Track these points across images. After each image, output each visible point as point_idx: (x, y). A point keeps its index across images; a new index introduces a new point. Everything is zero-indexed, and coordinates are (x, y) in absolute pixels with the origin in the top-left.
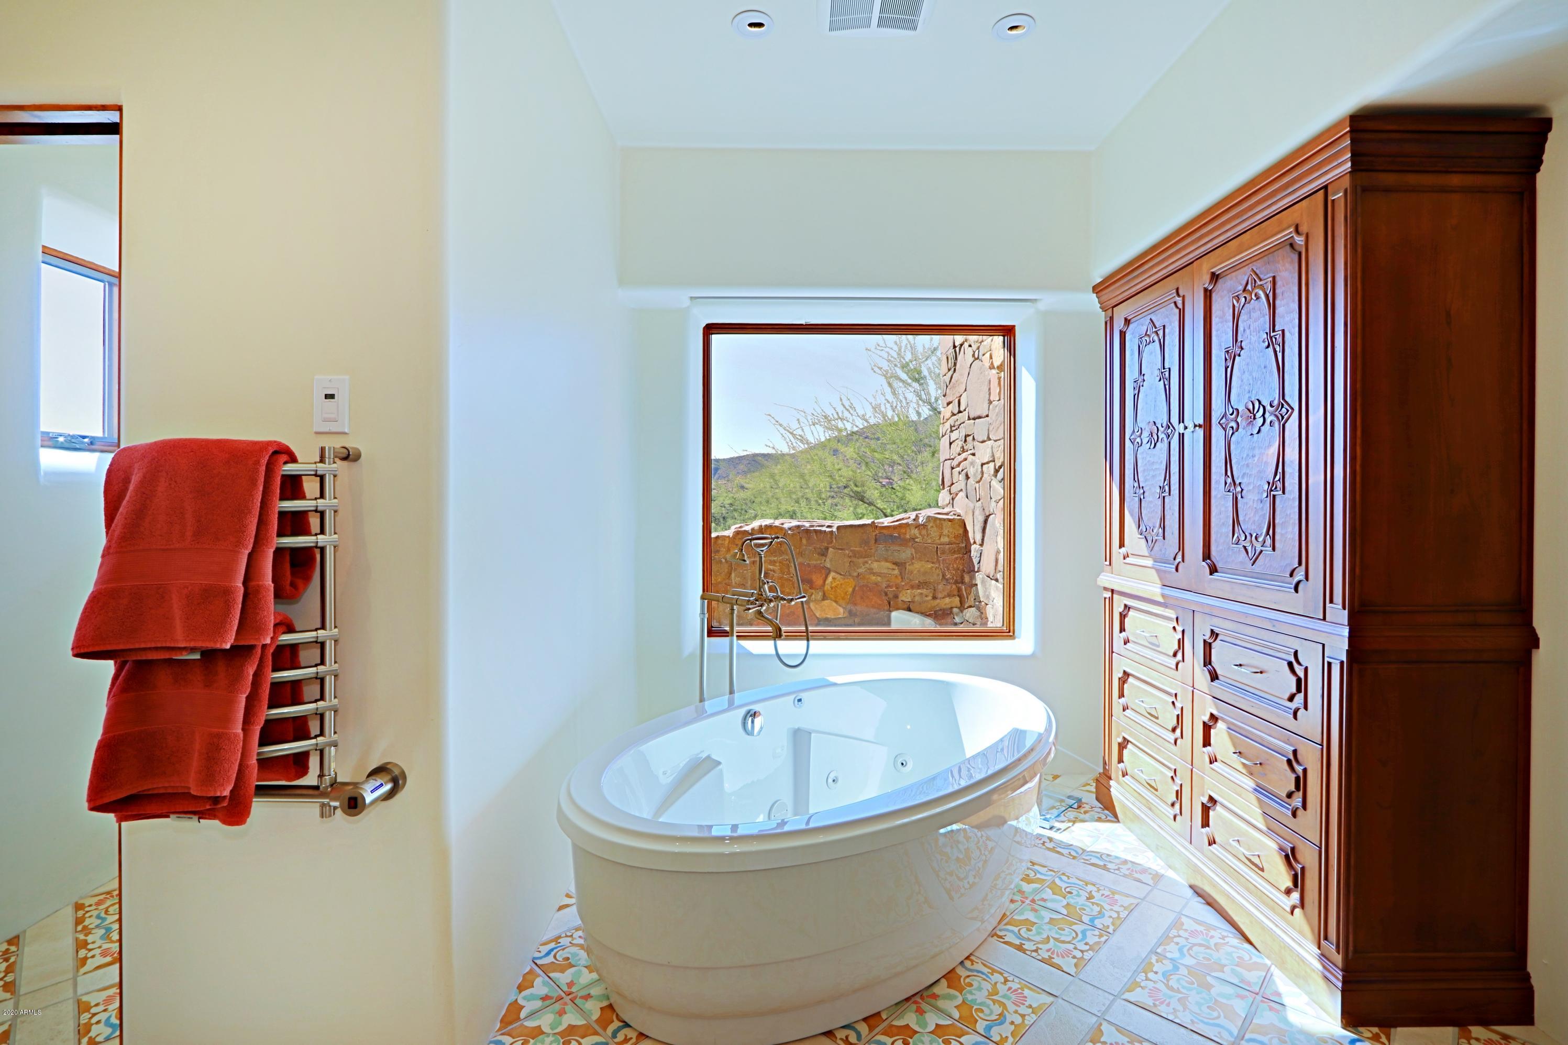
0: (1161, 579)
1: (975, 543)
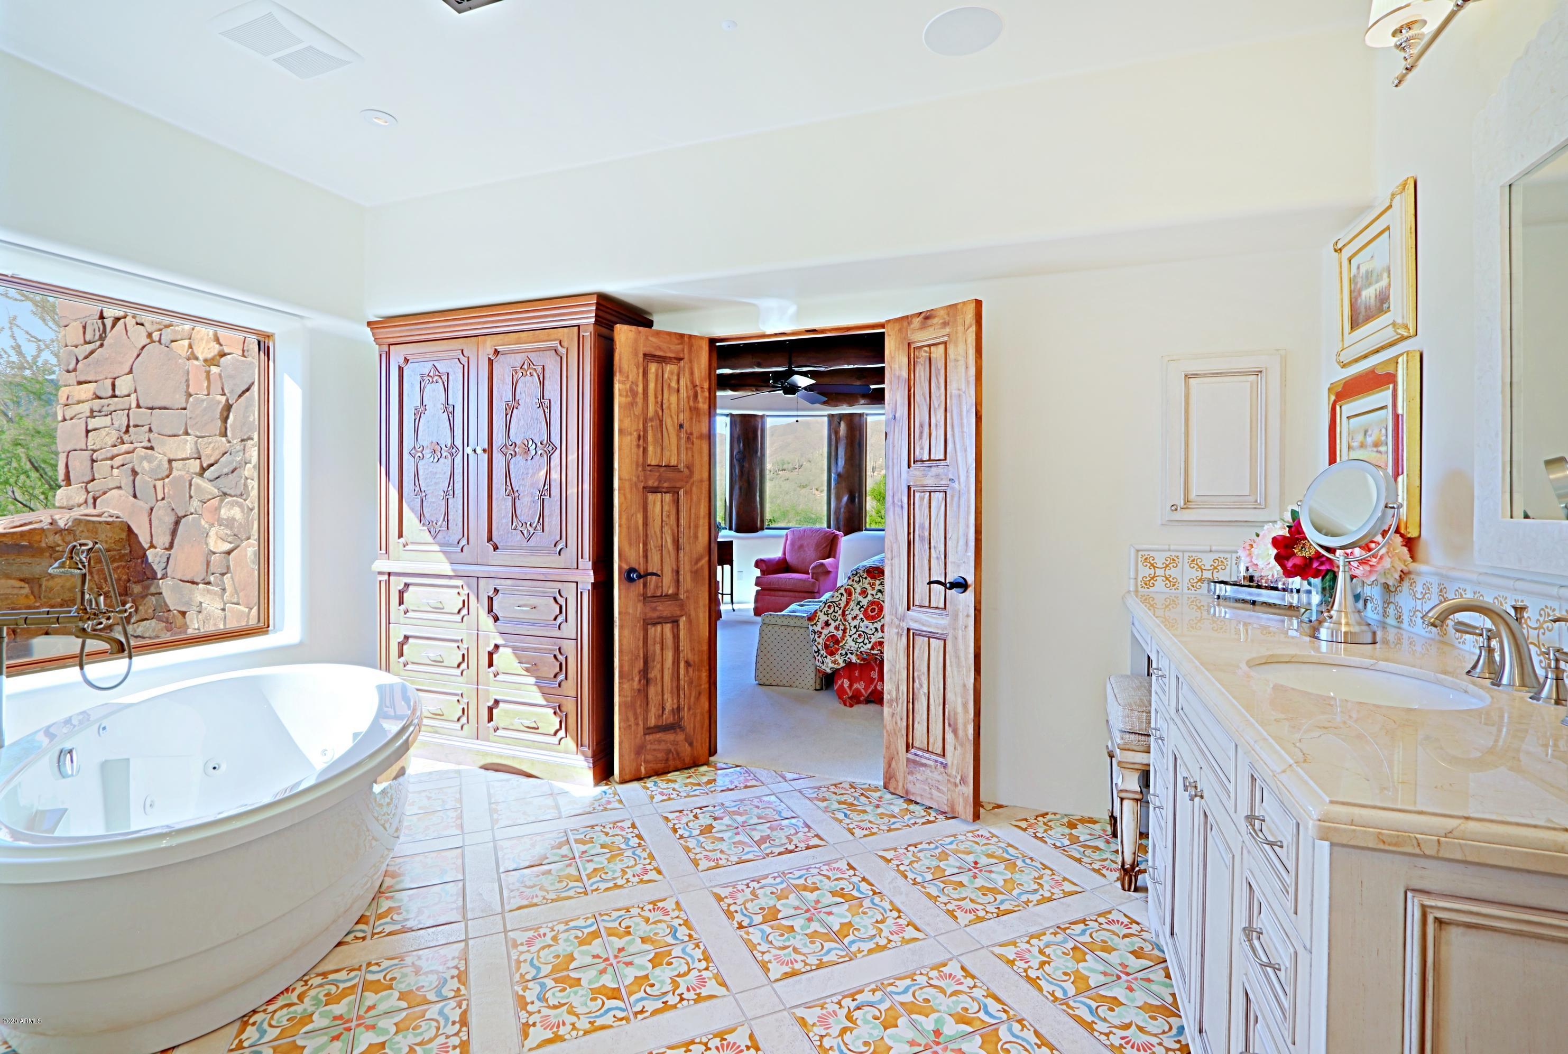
0: (448, 558)
1: (152, 546)
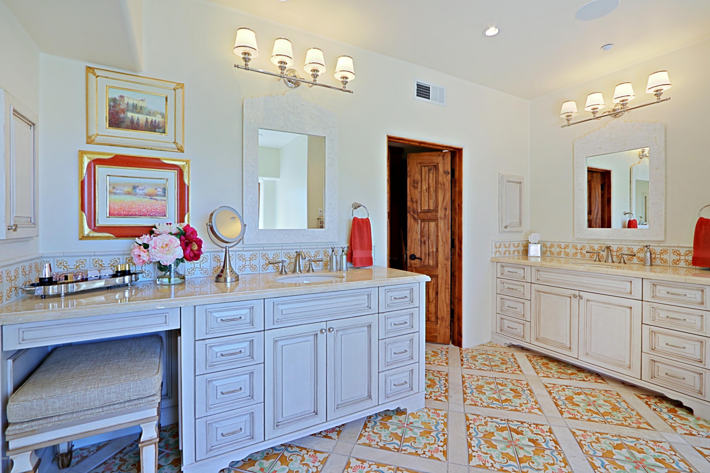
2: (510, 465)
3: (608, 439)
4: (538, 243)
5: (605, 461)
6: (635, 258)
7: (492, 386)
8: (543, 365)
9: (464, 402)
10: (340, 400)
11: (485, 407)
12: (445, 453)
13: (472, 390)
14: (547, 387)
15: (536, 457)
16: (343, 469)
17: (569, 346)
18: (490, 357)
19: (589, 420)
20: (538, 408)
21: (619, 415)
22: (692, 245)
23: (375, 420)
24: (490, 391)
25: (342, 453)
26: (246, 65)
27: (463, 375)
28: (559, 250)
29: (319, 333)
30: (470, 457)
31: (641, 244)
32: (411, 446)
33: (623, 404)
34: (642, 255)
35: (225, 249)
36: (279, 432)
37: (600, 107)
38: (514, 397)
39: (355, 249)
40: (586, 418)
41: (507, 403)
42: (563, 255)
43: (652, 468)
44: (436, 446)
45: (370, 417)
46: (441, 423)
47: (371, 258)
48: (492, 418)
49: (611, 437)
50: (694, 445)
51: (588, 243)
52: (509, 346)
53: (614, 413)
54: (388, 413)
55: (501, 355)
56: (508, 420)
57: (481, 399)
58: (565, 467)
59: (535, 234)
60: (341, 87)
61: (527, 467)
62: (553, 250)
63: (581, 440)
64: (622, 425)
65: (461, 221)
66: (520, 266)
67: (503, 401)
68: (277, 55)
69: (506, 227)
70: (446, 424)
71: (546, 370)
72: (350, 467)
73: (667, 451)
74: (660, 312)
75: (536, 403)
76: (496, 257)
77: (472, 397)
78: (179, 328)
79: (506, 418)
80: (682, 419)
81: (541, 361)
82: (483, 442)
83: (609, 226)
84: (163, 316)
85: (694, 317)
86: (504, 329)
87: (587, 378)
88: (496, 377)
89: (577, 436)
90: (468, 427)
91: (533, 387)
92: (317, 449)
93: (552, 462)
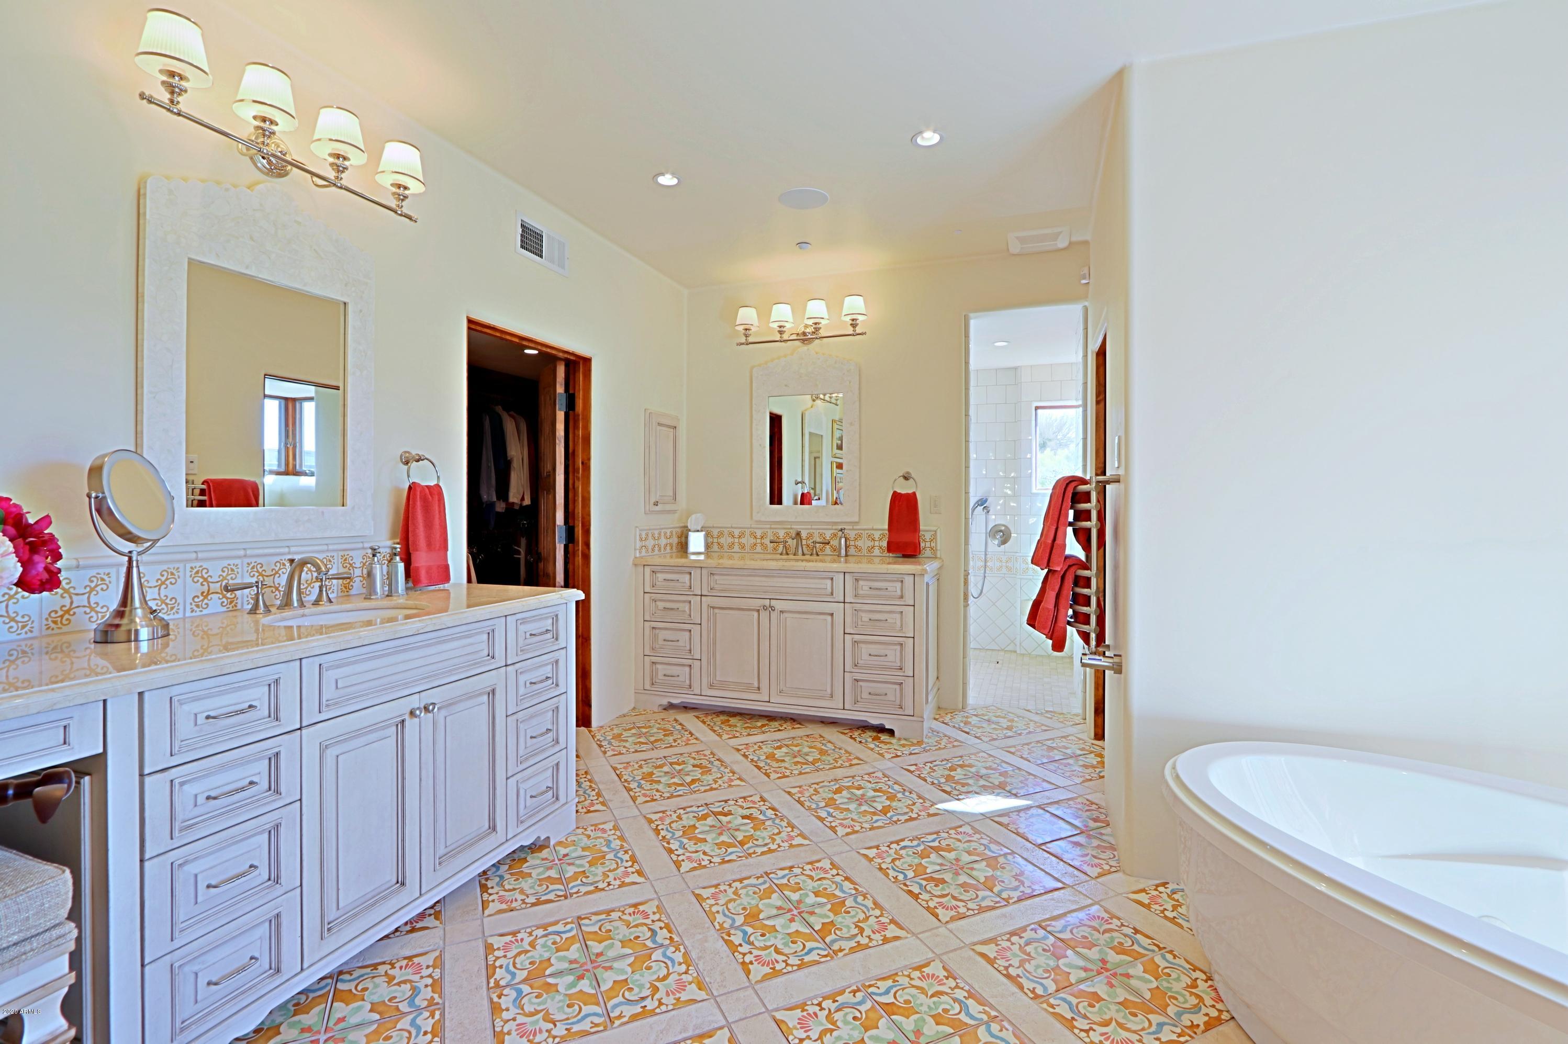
2: (732, 853)
3: (825, 786)
4: (702, 531)
5: (829, 810)
6: (828, 547)
7: (666, 769)
8: (722, 723)
9: (634, 802)
10: (442, 847)
11: (668, 798)
12: (640, 873)
13: (639, 783)
14: (738, 750)
15: (758, 833)
16: (483, 957)
17: (756, 685)
18: (644, 730)
19: (801, 773)
20: (738, 779)
21: (829, 758)
22: (886, 527)
23: (498, 873)
24: (665, 776)
25: (466, 939)
26: (172, 101)
27: (614, 765)
28: (730, 540)
29: (407, 717)
30: (678, 864)
31: (834, 527)
32: (584, 884)
33: (829, 745)
34: (834, 543)
35: (126, 559)
36: (332, 942)
37: (788, 325)
38: (702, 774)
39: (417, 550)
40: (796, 772)
41: (697, 784)
42: (736, 548)
43: (873, 799)
44: (623, 869)
45: (484, 872)
46: (615, 839)
47: (447, 568)
48: (684, 809)
49: (828, 784)
50: (901, 765)
51: (771, 528)
52: (665, 709)
53: (824, 758)
54: (516, 856)
55: (659, 724)
56: (706, 804)
57: (658, 791)
58: (792, 831)
59: (699, 515)
60: (393, 203)
61: (752, 847)
62: (722, 540)
63: (799, 798)
64: (835, 768)
65: (589, 493)
66: (683, 568)
67: (689, 784)
68: (255, 101)
69: (656, 504)
70: (621, 838)
71: (729, 729)
72: (495, 950)
73: (880, 779)
74: (863, 615)
75: (734, 773)
76: (642, 557)
77: (643, 792)
78: (101, 750)
79: (703, 802)
80: (886, 743)
81: (718, 719)
82: (685, 841)
83: (780, 502)
84: (57, 727)
85: (894, 615)
86: (657, 681)
87: (781, 726)
88: (666, 755)
89: (794, 794)
90: (657, 831)
91: (720, 755)
92: (408, 953)
93: (777, 831)
